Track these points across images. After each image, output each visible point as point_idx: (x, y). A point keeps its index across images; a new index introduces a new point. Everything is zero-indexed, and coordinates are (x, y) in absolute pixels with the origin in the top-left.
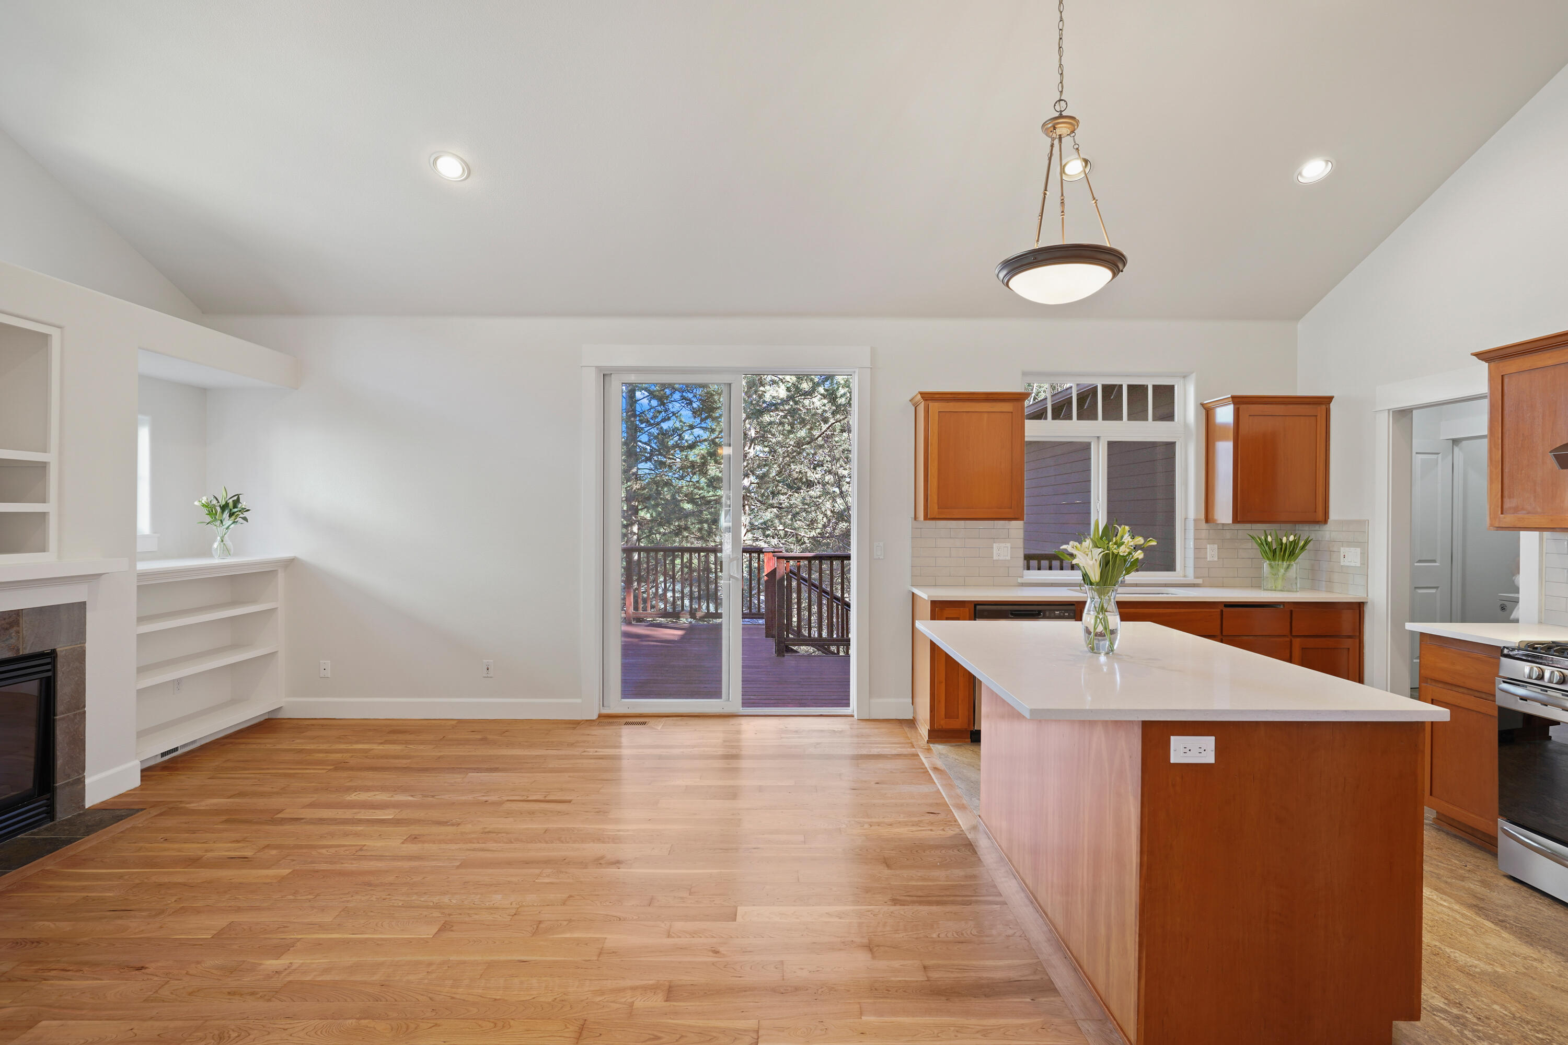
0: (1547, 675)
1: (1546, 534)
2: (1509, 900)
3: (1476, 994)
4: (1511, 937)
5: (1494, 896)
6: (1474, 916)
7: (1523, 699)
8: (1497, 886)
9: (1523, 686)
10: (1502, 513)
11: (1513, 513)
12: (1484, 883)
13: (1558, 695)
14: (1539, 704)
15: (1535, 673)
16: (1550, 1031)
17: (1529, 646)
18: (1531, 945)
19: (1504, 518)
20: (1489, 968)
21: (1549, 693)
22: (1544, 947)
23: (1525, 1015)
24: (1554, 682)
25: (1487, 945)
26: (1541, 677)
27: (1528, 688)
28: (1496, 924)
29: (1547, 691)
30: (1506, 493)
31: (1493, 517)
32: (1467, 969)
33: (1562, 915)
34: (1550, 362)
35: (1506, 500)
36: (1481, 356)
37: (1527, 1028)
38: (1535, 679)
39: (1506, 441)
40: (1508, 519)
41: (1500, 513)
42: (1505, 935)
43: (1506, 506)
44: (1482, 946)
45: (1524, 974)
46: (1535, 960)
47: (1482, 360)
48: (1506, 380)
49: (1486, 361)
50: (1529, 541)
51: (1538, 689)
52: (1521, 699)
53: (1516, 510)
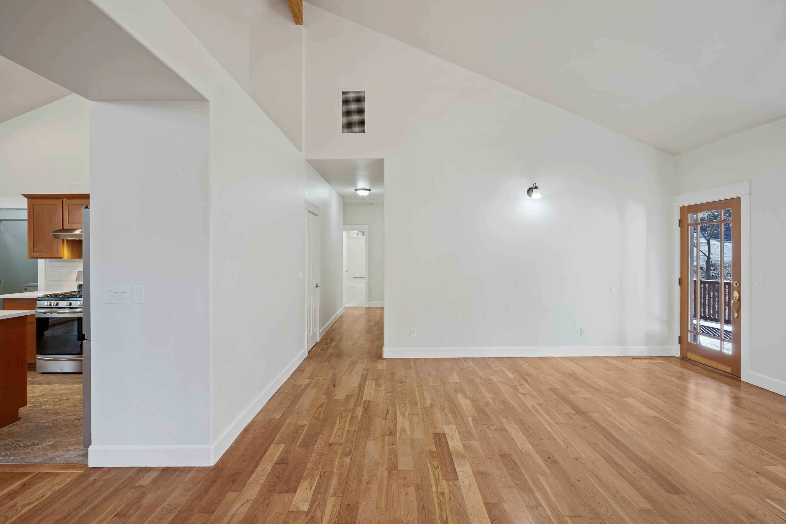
0: (52, 304)
1: (47, 260)
2: (42, 378)
3: (38, 400)
4: (45, 385)
5: (37, 379)
6: (32, 386)
7: (45, 313)
8: (37, 377)
9: (44, 309)
10: (33, 253)
11: (37, 253)
12: (32, 378)
13: (56, 309)
14: (50, 314)
15: (49, 304)
16: (60, 398)
17: (46, 296)
18: (51, 385)
19: (34, 254)
20: (41, 394)
21: (53, 309)
22: (54, 384)
23: (53, 398)
24: (55, 305)
25: (38, 390)
26: (50, 305)
27: (46, 309)
28: (40, 385)
29: (52, 309)
30: (35, 245)
31: (30, 253)
32: (34, 396)
33: (58, 376)
34: (49, 203)
35: (35, 248)
36: (25, 195)
37: (54, 400)
38: (49, 306)
39: (35, 228)
40: (36, 255)
41: (33, 252)
42: (43, 386)
43: (35, 250)
44: (37, 390)
45: (51, 391)
46: (53, 387)
47: (25, 197)
48: (34, 206)
49: (27, 198)
50: (41, 262)
51: (49, 309)
52: (44, 313)
53: (38, 251)
